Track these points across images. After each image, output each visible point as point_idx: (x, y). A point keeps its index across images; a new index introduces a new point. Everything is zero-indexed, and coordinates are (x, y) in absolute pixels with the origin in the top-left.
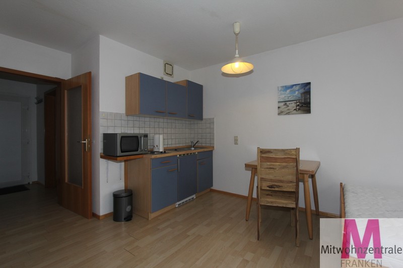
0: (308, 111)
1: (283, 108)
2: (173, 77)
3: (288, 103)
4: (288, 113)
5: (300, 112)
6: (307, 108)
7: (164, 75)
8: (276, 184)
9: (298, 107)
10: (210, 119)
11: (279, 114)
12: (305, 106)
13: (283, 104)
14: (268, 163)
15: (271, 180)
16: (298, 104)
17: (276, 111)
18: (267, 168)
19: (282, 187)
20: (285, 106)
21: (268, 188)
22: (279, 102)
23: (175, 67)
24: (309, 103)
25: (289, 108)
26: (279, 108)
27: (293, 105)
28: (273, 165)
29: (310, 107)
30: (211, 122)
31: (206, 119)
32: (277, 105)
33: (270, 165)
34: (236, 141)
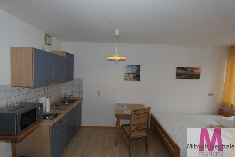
0: (139, 80)
1: (127, 77)
2: (51, 47)
3: (130, 74)
4: (130, 80)
5: (135, 79)
6: (139, 78)
7: (45, 44)
8: (139, 126)
9: (134, 77)
10: (80, 79)
11: (125, 80)
12: (137, 77)
13: (127, 74)
14: (137, 116)
15: (137, 125)
16: (135, 75)
17: (124, 78)
18: (136, 119)
19: (141, 127)
20: (128, 76)
21: (135, 129)
22: (125, 73)
23: (53, 38)
24: (139, 76)
25: (130, 77)
26: (125, 76)
27: (132, 76)
28: (139, 117)
29: (140, 78)
30: (81, 81)
31: (76, 79)
32: (124, 75)
33: (137, 117)
34: (99, 94)
